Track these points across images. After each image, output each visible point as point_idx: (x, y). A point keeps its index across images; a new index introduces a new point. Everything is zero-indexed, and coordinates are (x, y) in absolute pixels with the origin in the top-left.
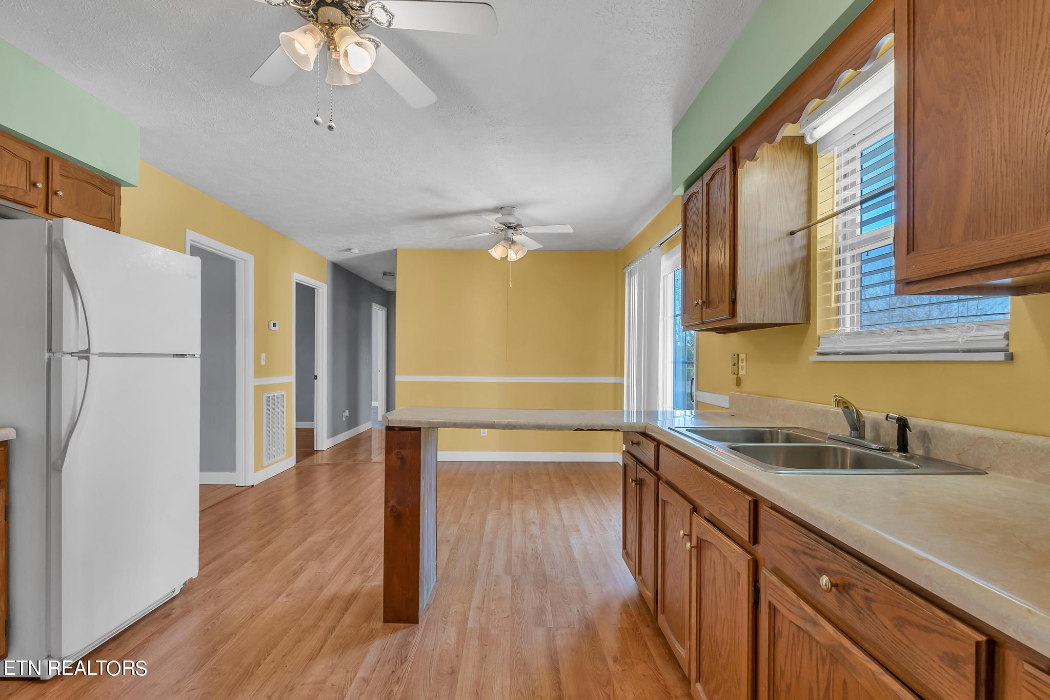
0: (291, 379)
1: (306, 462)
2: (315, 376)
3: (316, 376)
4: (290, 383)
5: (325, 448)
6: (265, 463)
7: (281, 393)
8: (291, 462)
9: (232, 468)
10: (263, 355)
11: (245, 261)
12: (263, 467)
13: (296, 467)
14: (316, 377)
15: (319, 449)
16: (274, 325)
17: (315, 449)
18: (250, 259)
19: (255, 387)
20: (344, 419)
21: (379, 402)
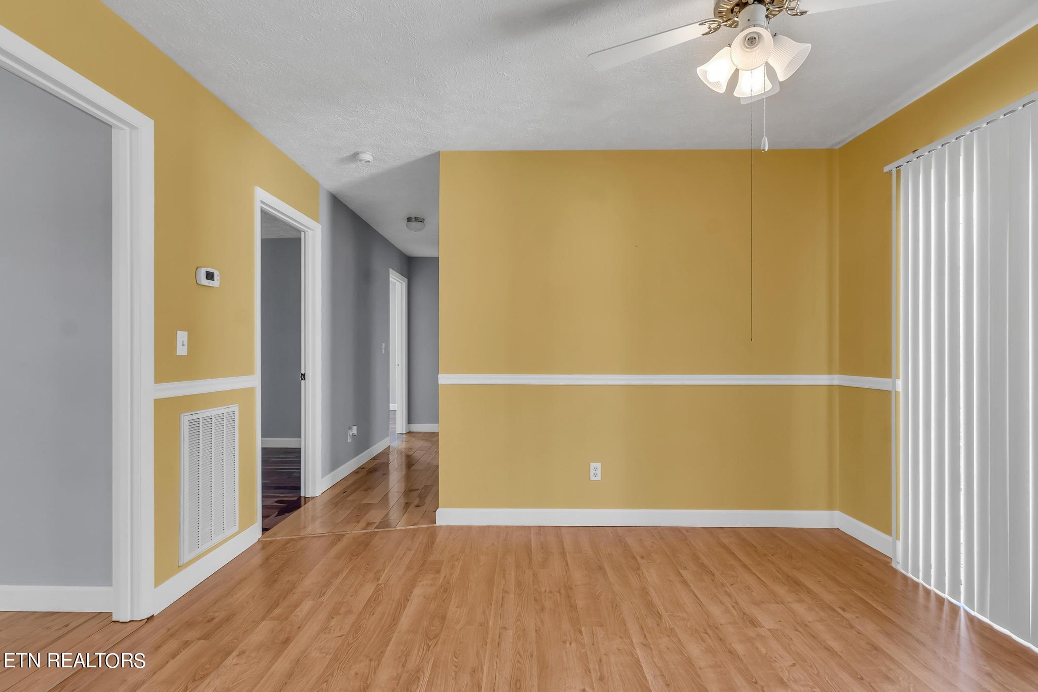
0: (254, 381)
1: (286, 526)
2: (302, 374)
3: (304, 375)
4: (251, 390)
5: (318, 493)
6: (186, 557)
7: (228, 410)
8: (253, 534)
9: (105, 576)
10: (182, 337)
11: (132, 127)
12: (181, 568)
13: (263, 545)
14: (303, 377)
15: (310, 494)
16: (210, 276)
17: (302, 495)
18: (146, 126)
19: (158, 402)
20: (349, 440)
21: (398, 404)
